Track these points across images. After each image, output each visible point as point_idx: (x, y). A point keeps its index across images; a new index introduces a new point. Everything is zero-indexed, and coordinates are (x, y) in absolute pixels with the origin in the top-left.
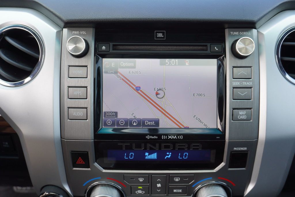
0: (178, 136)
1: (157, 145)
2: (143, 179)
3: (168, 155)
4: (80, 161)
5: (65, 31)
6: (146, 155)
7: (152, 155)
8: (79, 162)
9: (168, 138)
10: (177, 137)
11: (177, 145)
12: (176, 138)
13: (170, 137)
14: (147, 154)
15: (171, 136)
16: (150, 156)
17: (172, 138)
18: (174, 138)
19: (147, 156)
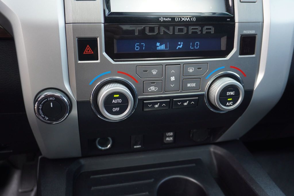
0: (191, 18)
1: (171, 28)
3: (180, 45)
4: (88, 50)
6: (157, 45)
7: (163, 45)
8: (87, 52)
9: (182, 20)
10: (190, 19)
12: (189, 20)
13: (183, 19)
14: (158, 44)
15: (184, 18)
16: (161, 46)
17: (185, 20)
18: (187, 20)
19: (159, 46)
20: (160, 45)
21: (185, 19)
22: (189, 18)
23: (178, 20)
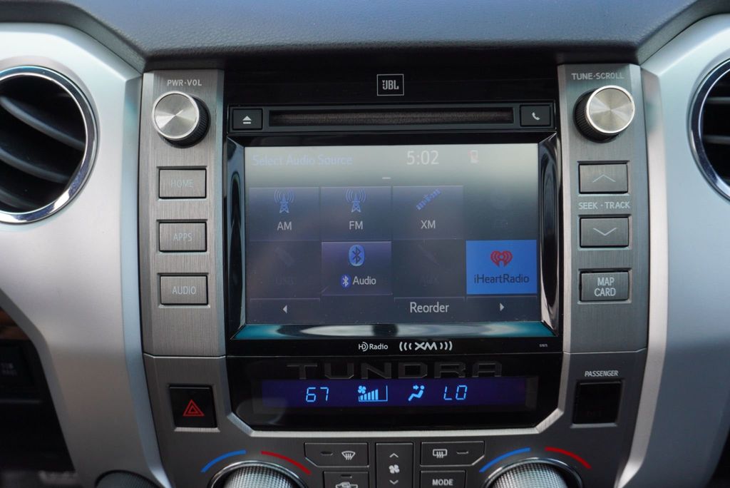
0: (441, 344)
1: (388, 366)
2: (352, 454)
3: (417, 392)
4: (192, 409)
5: (149, 78)
6: (359, 391)
7: (373, 392)
8: (190, 412)
9: (416, 349)
10: (438, 346)
11: (438, 365)
12: (436, 349)
13: (419, 346)
14: (362, 389)
15: (423, 343)
16: (369, 394)
17: (425, 349)
18: (431, 348)
19: (363, 395)
20: (367, 392)
21: (424, 346)
22: (434, 344)
23: (406, 349)
